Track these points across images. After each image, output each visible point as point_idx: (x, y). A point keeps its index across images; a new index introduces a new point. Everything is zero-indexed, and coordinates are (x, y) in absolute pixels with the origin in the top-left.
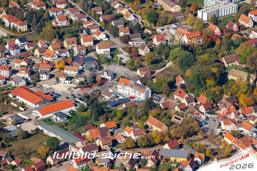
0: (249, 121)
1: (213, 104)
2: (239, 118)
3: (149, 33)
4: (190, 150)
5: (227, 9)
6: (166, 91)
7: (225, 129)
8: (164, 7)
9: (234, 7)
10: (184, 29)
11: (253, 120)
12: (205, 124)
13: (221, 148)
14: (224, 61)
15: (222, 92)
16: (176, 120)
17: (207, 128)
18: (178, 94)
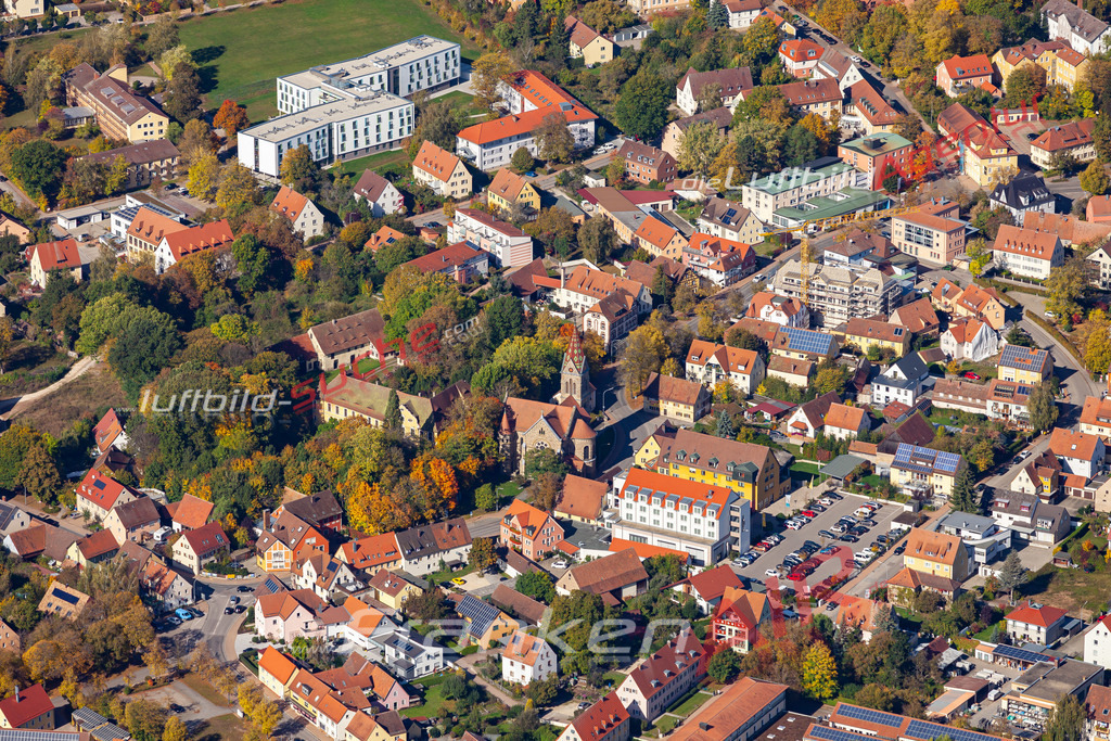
0: (377, 597)
1: (235, 531)
2: (333, 584)
3: (15, 238)
4: (98, 728)
5: (367, 124)
6: (40, 480)
7: (270, 634)
8: (102, 126)
9: (396, 113)
10: (168, 214)
11: (393, 592)
12: (186, 614)
13: (240, 714)
14: (315, 341)
15: (277, 479)
16: (58, 602)
17: (194, 632)
18: (90, 491)
